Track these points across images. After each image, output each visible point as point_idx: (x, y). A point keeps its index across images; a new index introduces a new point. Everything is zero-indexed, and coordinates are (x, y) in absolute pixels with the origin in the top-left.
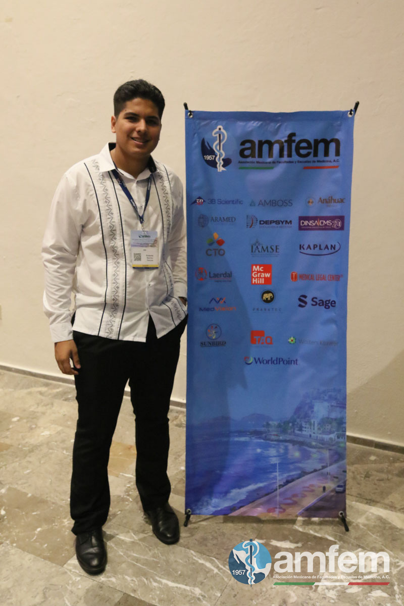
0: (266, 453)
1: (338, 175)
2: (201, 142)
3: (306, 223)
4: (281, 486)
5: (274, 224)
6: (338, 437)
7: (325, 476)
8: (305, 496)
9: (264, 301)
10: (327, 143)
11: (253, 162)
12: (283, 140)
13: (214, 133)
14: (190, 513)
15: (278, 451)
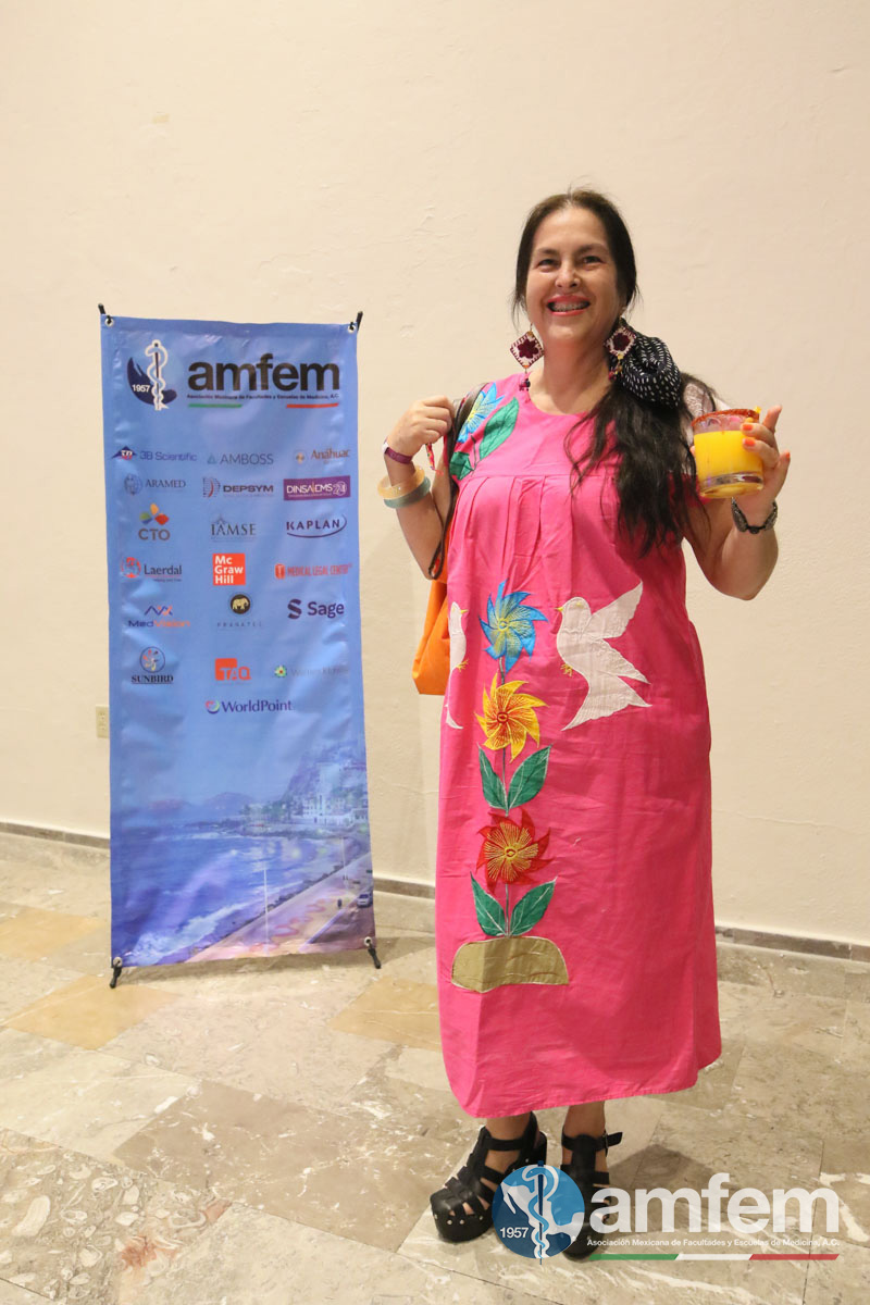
0: (246, 855)
1: (338, 417)
2: (126, 365)
3: (295, 489)
4: (271, 907)
5: (246, 492)
6: (357, 817)
7: (339, 884)
8: (308, 920)
9: (235, 611)
10: (320, 370)
11: (208, 397)
12: (254, 364)
13: (148, 351)
14: (120, 965)
15: (265, 851)
